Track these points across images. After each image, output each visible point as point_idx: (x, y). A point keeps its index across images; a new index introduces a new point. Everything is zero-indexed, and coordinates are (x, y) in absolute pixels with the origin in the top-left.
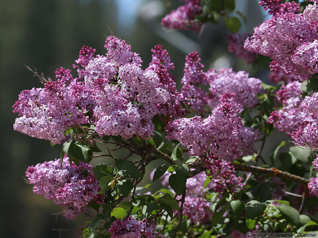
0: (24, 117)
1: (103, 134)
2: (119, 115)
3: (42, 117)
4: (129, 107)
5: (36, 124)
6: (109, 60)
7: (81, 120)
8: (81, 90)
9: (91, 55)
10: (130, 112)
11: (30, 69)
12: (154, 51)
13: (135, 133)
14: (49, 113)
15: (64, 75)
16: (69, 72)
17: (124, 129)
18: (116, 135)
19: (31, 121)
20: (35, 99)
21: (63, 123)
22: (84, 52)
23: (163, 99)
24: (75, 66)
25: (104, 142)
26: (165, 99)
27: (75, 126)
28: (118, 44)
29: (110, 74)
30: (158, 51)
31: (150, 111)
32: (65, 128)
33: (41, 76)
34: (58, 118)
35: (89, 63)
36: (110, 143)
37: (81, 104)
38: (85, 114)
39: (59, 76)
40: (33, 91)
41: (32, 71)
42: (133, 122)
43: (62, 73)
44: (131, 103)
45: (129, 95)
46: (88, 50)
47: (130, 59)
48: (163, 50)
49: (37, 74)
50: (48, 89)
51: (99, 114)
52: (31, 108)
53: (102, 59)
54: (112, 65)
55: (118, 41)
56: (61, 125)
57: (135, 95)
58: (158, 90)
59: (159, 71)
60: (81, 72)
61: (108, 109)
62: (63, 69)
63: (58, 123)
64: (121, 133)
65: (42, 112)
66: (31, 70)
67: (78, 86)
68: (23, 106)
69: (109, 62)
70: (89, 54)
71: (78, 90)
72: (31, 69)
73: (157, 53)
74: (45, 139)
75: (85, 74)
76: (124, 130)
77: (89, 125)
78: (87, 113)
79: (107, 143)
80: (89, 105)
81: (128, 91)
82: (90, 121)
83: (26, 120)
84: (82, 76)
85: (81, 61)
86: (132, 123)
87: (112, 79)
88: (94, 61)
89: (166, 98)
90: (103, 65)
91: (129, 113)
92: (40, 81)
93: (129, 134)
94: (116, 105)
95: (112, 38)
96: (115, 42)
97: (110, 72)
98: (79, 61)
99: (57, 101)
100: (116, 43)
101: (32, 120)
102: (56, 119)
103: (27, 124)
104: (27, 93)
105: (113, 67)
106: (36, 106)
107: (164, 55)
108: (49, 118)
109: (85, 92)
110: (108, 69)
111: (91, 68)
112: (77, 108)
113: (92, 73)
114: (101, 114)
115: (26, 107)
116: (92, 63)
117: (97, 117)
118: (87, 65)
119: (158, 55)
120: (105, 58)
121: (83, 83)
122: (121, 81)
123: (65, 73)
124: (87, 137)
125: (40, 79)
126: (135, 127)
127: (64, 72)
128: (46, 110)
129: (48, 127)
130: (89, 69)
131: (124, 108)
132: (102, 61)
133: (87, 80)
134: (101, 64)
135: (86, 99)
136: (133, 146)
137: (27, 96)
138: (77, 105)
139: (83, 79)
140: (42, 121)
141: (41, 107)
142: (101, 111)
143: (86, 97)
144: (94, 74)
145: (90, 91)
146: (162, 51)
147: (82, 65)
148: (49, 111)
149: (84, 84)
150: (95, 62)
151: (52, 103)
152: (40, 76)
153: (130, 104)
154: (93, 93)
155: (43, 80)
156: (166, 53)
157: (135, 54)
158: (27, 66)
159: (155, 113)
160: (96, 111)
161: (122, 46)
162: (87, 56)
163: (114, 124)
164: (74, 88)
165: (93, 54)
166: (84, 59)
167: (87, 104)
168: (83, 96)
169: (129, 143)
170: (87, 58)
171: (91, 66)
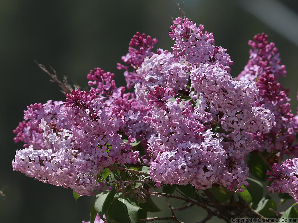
0: (31, 148)
1: (163, 182)
2: (189, 151)
3: (61, 150)
4: (207, 137)
5: (50, 161)
6: (176, 59)
7: (126, 158)
8: (129, 107)
9: (149, 49)
10: (208, 145)
11: (44, 69)
12: (253, 44)
13: (216, 181)
14: (72, 144)
15: (101, 81)
16: (110, 77)
17: (197, 173)
18: (185, 184)
19: (41, 156)
20: (52, 119)
21: (96, 161)
22: (136, 43)
23: (265, 124)
24: (121, 66)
25: (163, 195)
26: (267, 124)
27: (117, 166)
28: (192, 32)
29: (177, 82)
30: (260, 45)
31: (241, 146)
32: (99, 170)
33: (63, 82)
34: (89, 153)
35: (143, 61)
36: (174, 197)
37: (128, 130)
38: (135, 147)
39: (94, 83)
40: (48, 107)
41: (48, 73)
42: (212, 162)
43: (98, 79)
44: (211, 131)
45: (208, 117)
46: (144, 40)
47: (212, 57)
48: (269, 43)
49: (56, 79)
50: (70, 103)
51: (156, 147)
52: (44, 134)
53: (166, 57)
54: (181, 67)
55: (192, 27)
56: (93, 164)
57: (218, 117)
58: (256, 109)
59: (265, 79)
60: (130, 76)
61: (172, 140)
62: (100, 70)
63: (87, 160)
64: (192, 180)
65: (62, 140)
66: (46, 71)
67: (123, 99)
68: (31, 130)
69: (177, 61)
70: (146, 47)
71: (123, 107)
72: (47, 69)
73: (257, 47)
74: (64, 186)
75: (136, 79)
76: (198, 176)
77: (139, 166)
78: (137, 146)
79: (170, 198)
80: (141, 132)
81: (207, 110)
82: (141, 160)
83: (33, 154)
84: (131, 82)
85: (131, 59)
86: (210, 164)
87: (181, 89)
88: (151, 58)
89: (270, 124)
90: (165, 66)
91: (206, 146)
92: (61, 91)
93: (205, 182)
94: (186, 134)
95: (183, 21)
96: (187, 28)
97: (177, 78)
98: (128, 57)
99: (87, 124)
100: (190, 29)
101: (43, 153)
102: (85, 154)
103: (34, 161)
104: (38, 109)
105: (183, 70)
106: (53, 131)
107: (270, 51)
108: (73, 151)
109: (135, 111)
110: (174, 73)
111: (146, 70)
112: (121, 136)
113: (147, 78)
114: (159, 147)
115: (37, 132)
116: (148, 62)
117: (154, 153)
118: (140, 65)
119: (259, 51)
120: (170, 55)
121: (133, 95)
122: (195, 94)
123: (104, 78)
124: (136, 187)
125: (61, 87)
126: (216, 171)
127: (101, 77)
128: (69, 138)
129: (69, 167)
130: (144, 73)
131: (199, 139)
132: (164, 60)
133: (138, 91)
134: (163, 64)
135: (137, 121)
136: (213, 204)
137: (38, 113)
138: (120, 132)
139: (132, 90)
140: (61, 157)
141: (60, 133)
142: (161, 143)
143: (136, 118)
144: (151, 80)
145: (144, 109)
146: (267, 44)
147: (132, 65)
148: (73, 141)
149: (135, 97)
150: (153, 61)
151: (79, 126)
152: (60, 82)
153: (209, 132)
154: (148, 113)
155: (66, 88)
156: (273, 48)
157: (221, 49)
158: (40, 65)
159: (250, 149)
160: (152, 143)
161: (199, 35)
162: (142, 49)
163: (180, 166)
164: (118, 103)
165: (153, 47)
166: (137, 54)
167: (137, 130)
168: (131, 117)
169: (206, 197)
170: (142, 53)
171: (146, 66)
